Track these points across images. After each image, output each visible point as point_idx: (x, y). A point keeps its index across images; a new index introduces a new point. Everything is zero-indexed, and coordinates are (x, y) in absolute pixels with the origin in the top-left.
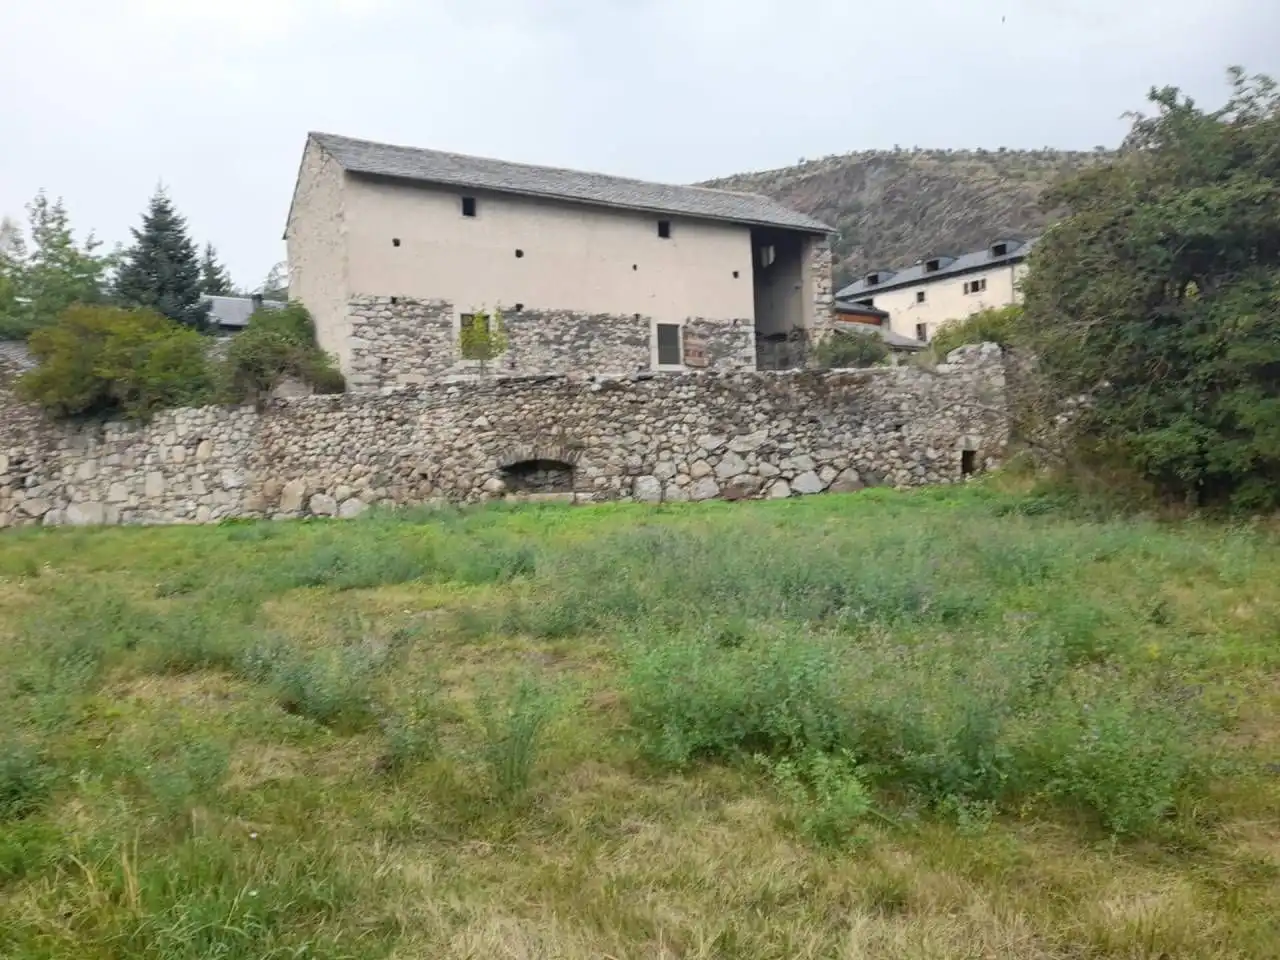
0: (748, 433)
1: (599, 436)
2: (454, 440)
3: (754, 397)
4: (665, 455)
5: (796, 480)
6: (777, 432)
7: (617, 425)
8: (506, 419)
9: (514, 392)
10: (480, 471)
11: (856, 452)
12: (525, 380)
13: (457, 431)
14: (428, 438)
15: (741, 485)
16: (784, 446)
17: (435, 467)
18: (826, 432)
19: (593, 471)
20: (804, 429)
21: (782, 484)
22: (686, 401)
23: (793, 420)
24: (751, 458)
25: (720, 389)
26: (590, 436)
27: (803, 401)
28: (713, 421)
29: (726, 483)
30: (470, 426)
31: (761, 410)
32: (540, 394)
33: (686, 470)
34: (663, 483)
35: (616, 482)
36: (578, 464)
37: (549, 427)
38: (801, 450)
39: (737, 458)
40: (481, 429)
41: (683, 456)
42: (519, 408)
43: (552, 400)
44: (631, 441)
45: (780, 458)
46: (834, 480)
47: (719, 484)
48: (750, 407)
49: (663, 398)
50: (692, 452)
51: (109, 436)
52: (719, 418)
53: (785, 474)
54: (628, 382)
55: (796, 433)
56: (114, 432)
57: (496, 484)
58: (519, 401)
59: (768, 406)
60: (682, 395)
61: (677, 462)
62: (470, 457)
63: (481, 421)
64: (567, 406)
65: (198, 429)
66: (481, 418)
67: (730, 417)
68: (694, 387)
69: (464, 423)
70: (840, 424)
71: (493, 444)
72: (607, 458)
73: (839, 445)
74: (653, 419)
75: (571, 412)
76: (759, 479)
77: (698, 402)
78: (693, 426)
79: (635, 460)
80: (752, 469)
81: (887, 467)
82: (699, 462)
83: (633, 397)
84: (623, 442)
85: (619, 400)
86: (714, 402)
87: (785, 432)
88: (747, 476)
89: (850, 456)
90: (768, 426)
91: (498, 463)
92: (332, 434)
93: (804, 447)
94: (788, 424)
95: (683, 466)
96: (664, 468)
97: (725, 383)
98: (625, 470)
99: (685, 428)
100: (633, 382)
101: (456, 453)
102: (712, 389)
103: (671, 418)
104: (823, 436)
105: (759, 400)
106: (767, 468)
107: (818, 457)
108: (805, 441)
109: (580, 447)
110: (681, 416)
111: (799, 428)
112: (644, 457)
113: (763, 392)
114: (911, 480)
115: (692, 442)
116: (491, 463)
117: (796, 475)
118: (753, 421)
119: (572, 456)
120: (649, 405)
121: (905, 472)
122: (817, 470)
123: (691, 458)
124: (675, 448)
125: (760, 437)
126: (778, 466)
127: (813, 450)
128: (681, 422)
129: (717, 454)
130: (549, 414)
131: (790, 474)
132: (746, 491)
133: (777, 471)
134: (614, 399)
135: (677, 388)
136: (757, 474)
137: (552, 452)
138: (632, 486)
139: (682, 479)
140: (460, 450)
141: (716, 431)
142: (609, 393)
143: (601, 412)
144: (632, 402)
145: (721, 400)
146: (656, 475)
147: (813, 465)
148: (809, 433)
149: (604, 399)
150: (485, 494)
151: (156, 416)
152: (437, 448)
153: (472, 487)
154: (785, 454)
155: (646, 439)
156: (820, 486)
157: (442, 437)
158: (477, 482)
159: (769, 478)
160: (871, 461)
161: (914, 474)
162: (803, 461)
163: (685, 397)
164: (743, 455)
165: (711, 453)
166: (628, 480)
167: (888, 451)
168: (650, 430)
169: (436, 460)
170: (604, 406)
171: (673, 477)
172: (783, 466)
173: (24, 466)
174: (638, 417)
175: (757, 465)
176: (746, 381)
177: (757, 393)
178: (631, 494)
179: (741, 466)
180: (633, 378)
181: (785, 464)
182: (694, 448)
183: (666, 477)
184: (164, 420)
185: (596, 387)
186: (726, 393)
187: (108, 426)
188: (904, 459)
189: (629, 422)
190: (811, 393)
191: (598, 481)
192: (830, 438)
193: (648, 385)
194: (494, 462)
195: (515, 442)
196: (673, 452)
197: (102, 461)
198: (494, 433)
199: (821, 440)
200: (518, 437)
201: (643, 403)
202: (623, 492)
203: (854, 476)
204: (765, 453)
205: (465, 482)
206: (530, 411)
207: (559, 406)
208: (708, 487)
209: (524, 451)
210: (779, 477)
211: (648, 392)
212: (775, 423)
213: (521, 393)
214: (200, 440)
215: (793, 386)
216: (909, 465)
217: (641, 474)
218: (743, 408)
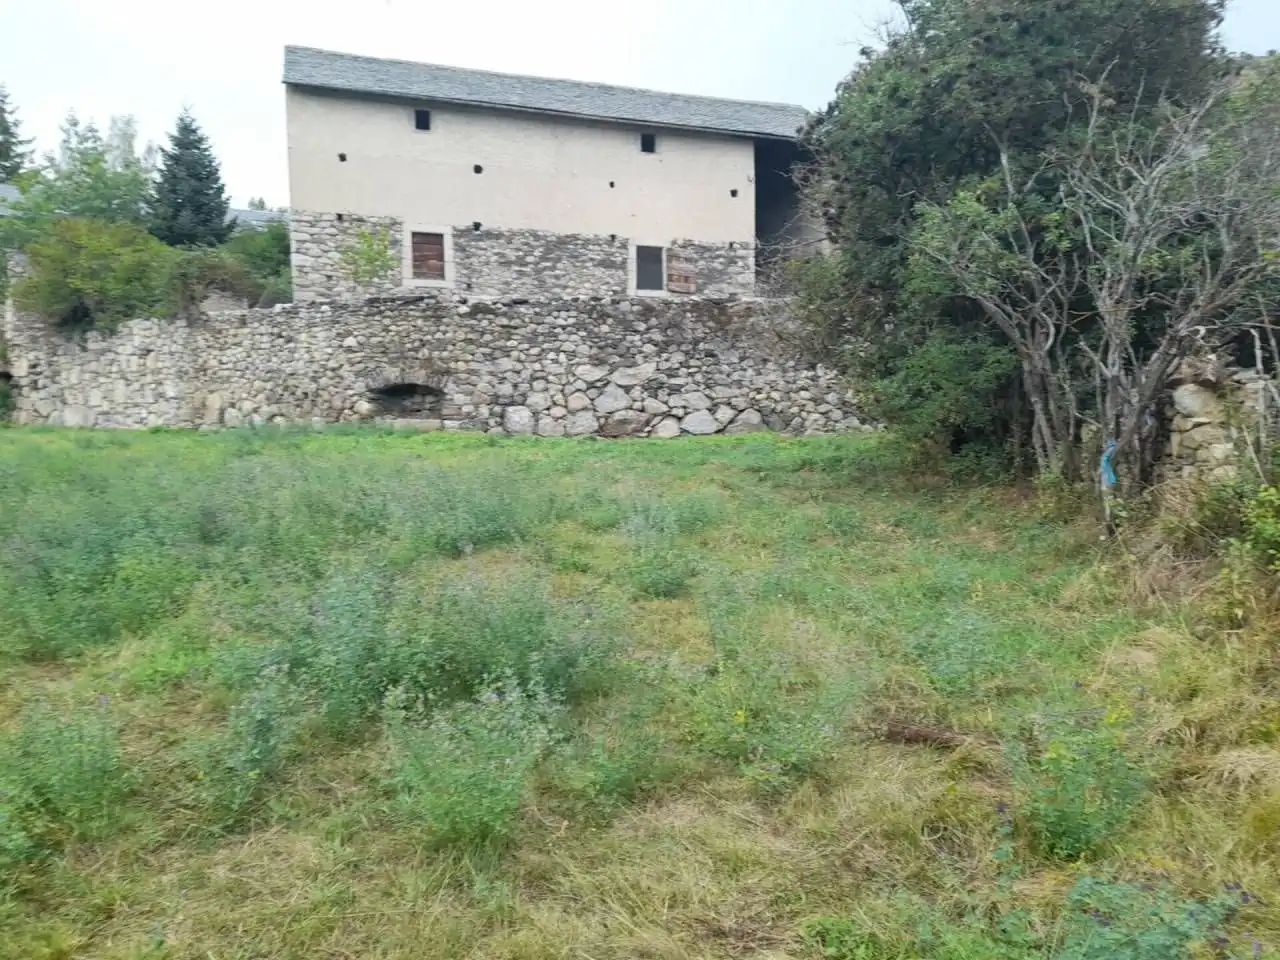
0: (634, 365)
1: (467, 362)
2: (328, 360)
3: (642, 327)
4: (539, 385)
5: (687, 419)
6: (668, 365)
7: (487, 351)
8: (374, 340)
9: (381, 312)
10: (351, 392)
11: (759, 391)
12: (393, 300)
13: (330, 350)
14: (306, 356)
15: (624, 422)
16: (674, 381)
17: (314, 386)
18: (725, 368)
19: (459, 398)
20: (699, 363)
21: (670, 423)
22: (564, 328)
23: (687, 353)
24: (636, 393)
25: (604, 316)
26: (458, 361)
27: (699, 334)
28: (595, 351)
29: (607, 418)
30: (341, 346)
31: (650, 341)
32: (408, 316)
33: (562, 402)
34: (535, 414)
35: (484, 411)
36: (446, 391)
37: (416, 350)
38: (695, 387)
39: (621, 391)
40: (349, 350)
41: (560, 387)
42: (386, 330)
43: (420, 322)
44: (503, 368)
45: (669, 395)
46: (731, 422)
47: (598, 418)
48: (637, 337)
49: (538, 324)
50: (568, 383)
51: (91, 345)
52: (600, 348)
53: (674, 412)
54: (499, 305)
55: (689, 367)
56: (94, 341)
57: (364, 406)
58: (387, 321)
59: (658, 337)
60: (561, 322)
61: (552, 392)
62: (342, 378)
63: (350, 341)
64: (433, 329)
65: (147, 340)
66: (351, 338)
67: (615, 347)
68: (574, 313)
69: (336, 343)
70: (742, 359)
71: (362, 366)
72: (475, 385)
73: (739, 384)
74: (526, 346)
75: (439, 335)
76: (644, 417)
77: (578, 330)
78: (572, 354)
79: (506, 389)
80: (638, 405)
81: (795, 410)
82: (577, 394)
83: (505, 321)
84: (492, 368)
85: (490, 323)
86: (596, 330)
87: (677, 366)
88: (631, 412)
89: (752, 395)
90: (657, 359)
91: (367, 386)
92: (240, 349)
93: (698, 384)
94: (681, 357)
95: (559, 398)
96: (537, 399)
97: (609, 310)
98: (495, 399)
99: (562, 357)
100: (504, 305)
101: (330, 373)
102: (595, 316)
103: (545, 346)
104: (721, 372)
105: (648, 329)
106: (653, 405)
107: (714, 395)
108: (699, 377)
109: (448, 372)
110: (558, 344)
111: (692, 362)
112: (515, 386)
113: (653, 321)
114: (825, 425)
115: (569, 372)
116: (360, 386)
117: (687, 414)
118: (641, 352)
119: (439, 382)
120: (521, 331)
121: (816, 416)
122: (712, 410)
123: (568, 388)
124: (551, 378)
125: (647, 370)
126: (666, 403)
127: (708, 387)
128: (558, 351)
129: (597, 387)
130: (417, 336)
131: (680, 412)
132: (630, 428)
133: (665, 408)
134: (485, 323)
135: (555, 314)
136: (642, 410)
137: (419, 377)
138: (502, 416)
139: (558, 411)
140: (333, 370)
141: (598, 362)
142: (480, 316)
143: (470, 336)
144: (503, 326)
145: (605, 328)
146: (528, 406)
147: (708, 403)
148: (704, 368)
149: (473, 322)
150: (356, 416)
151: (120, 327)
152: (315, 367)
153: (343, 409)
154: (675, 390)
155: (519, 366)
156: (715, 427)
157: (317, 356)
158: (348, 404)
159: (655, 415)
160: (776, 401)
161: (828, 419)
162: (696, 399)
163: (564, 323)
164: (627, 389)
165: (591, 385)
166: (497, 409)
167: (797, 392)
168: (523, 357)
169: (314, 379)
170: (473, 329)
171: (548, 409)
172: (671, 404)
173: (38, 369)
174: (509, 343)
175: (643, 400)
176: (635, 308)
177: (646, 322)
178: (501, 424)
179: (624, 401)
180: (505, 301)
181: (674, 400)
182: (572, 379)
183: (540, 409)
184: (126, 331)
185: (464, 309)
186: (610, 321)
187: (89, 335)
188: (817, 401)
189: (500, 348)
190: (711, 324)
191: (465, 409)
192: (728, 375)
193: (522, 309)
194: (363, 385)
195: (383, 364)
196: (548, 382)
197: (85, 368)
198: (363, 354)
199: (717, 376)
200: (385, 359)
201: (516, 328)
202: (492, 422)
203: (754, 417)
204: (653, 388)
205: (337, 403)
206: (398, 333)
207: (426, 329)
208: (586, 422)
209: (392, 374)
210: (667, 415)
211: (520, 316)
212: (665, 356)
213: (389, 313)
214: (149, 351)
215: (689, 315)
216: (823, 408)
217: (512, 404)
218: (629, 338)
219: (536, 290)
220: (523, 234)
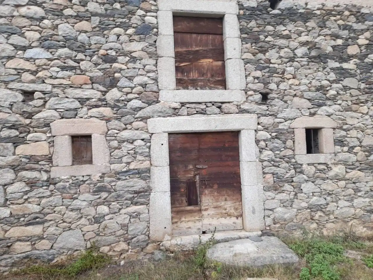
219: (363, 98)
220: (340, 13)
